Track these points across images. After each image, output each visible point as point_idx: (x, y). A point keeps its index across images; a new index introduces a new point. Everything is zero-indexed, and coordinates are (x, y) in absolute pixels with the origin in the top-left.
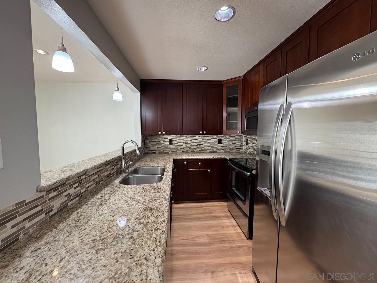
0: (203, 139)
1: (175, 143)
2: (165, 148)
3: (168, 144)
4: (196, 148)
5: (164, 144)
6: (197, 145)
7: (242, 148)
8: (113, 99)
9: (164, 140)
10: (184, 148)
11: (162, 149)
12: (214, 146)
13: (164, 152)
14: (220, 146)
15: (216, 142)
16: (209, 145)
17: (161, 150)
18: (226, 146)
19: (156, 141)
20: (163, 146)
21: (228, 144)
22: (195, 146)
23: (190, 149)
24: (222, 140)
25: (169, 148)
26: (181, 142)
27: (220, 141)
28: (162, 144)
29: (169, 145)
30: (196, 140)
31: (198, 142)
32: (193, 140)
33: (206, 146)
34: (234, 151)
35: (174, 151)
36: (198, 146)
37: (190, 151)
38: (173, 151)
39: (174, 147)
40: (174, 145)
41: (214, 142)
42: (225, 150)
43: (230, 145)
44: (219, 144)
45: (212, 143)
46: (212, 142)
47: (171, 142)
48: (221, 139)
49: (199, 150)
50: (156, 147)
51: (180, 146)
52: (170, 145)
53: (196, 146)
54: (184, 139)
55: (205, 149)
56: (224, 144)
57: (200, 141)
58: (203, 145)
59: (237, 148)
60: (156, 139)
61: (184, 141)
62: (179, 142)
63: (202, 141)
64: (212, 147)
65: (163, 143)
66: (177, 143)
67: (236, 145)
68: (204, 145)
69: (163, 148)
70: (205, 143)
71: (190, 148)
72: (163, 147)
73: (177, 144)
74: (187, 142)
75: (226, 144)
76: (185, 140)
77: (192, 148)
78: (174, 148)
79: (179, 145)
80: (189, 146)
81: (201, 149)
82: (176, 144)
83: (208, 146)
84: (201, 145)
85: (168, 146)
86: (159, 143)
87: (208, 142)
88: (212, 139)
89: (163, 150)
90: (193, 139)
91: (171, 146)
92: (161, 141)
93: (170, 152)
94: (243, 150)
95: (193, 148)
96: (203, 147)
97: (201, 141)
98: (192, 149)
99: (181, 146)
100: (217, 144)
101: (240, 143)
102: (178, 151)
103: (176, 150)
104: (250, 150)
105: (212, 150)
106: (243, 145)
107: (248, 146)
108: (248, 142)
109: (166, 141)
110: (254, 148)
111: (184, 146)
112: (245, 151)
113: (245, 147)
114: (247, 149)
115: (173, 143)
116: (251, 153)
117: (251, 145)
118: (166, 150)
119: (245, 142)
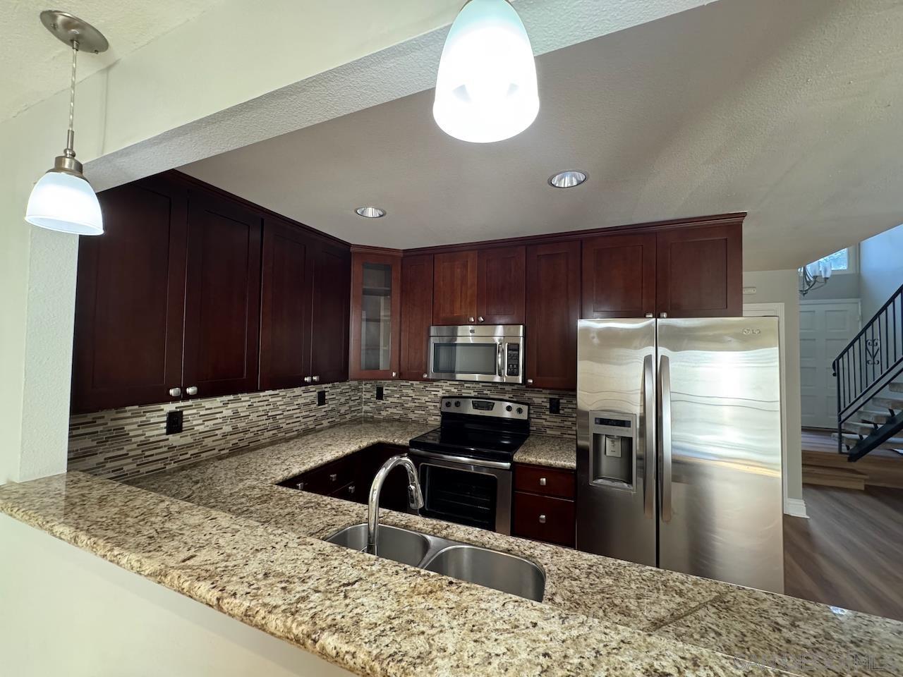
0: (284, 397)
1: (195, 423)
2: (147, 453)
3: (165, 431)
4: (262, 427)
5: (142, 438)
6: (265, 417)
7: (360, 408)
9: (144, 419)
10: (225, 435)
11: (130, 460)
12: (308, 413)
13: (142, 471)
14: (326, 407)
15: (313, 403)
16: (298, 411)
17: (125, 468)
18: (333, 410)
19: (100, 428)
20: (135, 446)
21: (336, 402)
22: (260, 423)
23: (247, 436)
24: (326, 394)
25: (166, 449)
26: (218, 416)
27: (322, 399)
28: (134, 440)
29: (165, 437)
30: (266, 403)
31: (272, 407)
32: (255, 405)
33: (291, 417)
34: (348, 417)
35: (188, 456)
36: (271, 421)
37: (246, 444)
38: (181, 458)
39: (189, 440)
40: (189, 433)
41: (308, 401)
42: (330, 420)
43: (341, 404)
44: (319, 405)
45: (305, 405)
46: (304, 401)
47: (175, 422)
48: (325, 392)
49: (271, 432)
50: (100, 458)
51: (210, 433)
52: (170, 436)
54: (225, 404)
55: (289, 426)
56: (330, 403)
57: (275, 403)
58: (281, 416)
59: (352, 409)
60: (99, 422)
61: (227, 412)
62: (206, 418)
63: (282, 403)
64: (305, 417)
65: (140, 432)
66: (200, 422)
67: (351, 403)
68: (285, 413)
69: (135, 458)
70: (288, 408)
71: (245, 431)
72: (139, 452)
73: (201, 428)
74: (236, 416)
75: (334, 402)
76: (229, 406)
77: (251, 430)
78: (190, 446)
79: (207, 429)
80: (241, 425)
81: (279, 428)
82: (196, 428)
83: (295, 416)
84: (278, 417)
85: (162, 444)
86: (120, 435)
87: (296, 403)
88: (306, 395)
89: (134, 466)
90: (257, 400)
91: (175, 439)
92: (127, 428)
93: (168, 467)
94: (362, 414)
95: (255, 429)
96: (284, 420)
97: (278, 403)
98: (252, 435)
99: (217, 432)
100: (315, 405)
101: (358, 398)
102: (203, 455)
103: (196, 451)
104: (390, 410)
105: (303, 427)
106: (364, 400)
107: (382, 401)
108: (385, 392)
109: (152, 421)
110: (405, 405)
111: (227, 429)
112: (371, 414)
113: (371, 405)
114: (379, 410)
115: (185, 424)
116: (395, 417)
117: (395, 400)
118: (151, 459)
119: (372, 394)
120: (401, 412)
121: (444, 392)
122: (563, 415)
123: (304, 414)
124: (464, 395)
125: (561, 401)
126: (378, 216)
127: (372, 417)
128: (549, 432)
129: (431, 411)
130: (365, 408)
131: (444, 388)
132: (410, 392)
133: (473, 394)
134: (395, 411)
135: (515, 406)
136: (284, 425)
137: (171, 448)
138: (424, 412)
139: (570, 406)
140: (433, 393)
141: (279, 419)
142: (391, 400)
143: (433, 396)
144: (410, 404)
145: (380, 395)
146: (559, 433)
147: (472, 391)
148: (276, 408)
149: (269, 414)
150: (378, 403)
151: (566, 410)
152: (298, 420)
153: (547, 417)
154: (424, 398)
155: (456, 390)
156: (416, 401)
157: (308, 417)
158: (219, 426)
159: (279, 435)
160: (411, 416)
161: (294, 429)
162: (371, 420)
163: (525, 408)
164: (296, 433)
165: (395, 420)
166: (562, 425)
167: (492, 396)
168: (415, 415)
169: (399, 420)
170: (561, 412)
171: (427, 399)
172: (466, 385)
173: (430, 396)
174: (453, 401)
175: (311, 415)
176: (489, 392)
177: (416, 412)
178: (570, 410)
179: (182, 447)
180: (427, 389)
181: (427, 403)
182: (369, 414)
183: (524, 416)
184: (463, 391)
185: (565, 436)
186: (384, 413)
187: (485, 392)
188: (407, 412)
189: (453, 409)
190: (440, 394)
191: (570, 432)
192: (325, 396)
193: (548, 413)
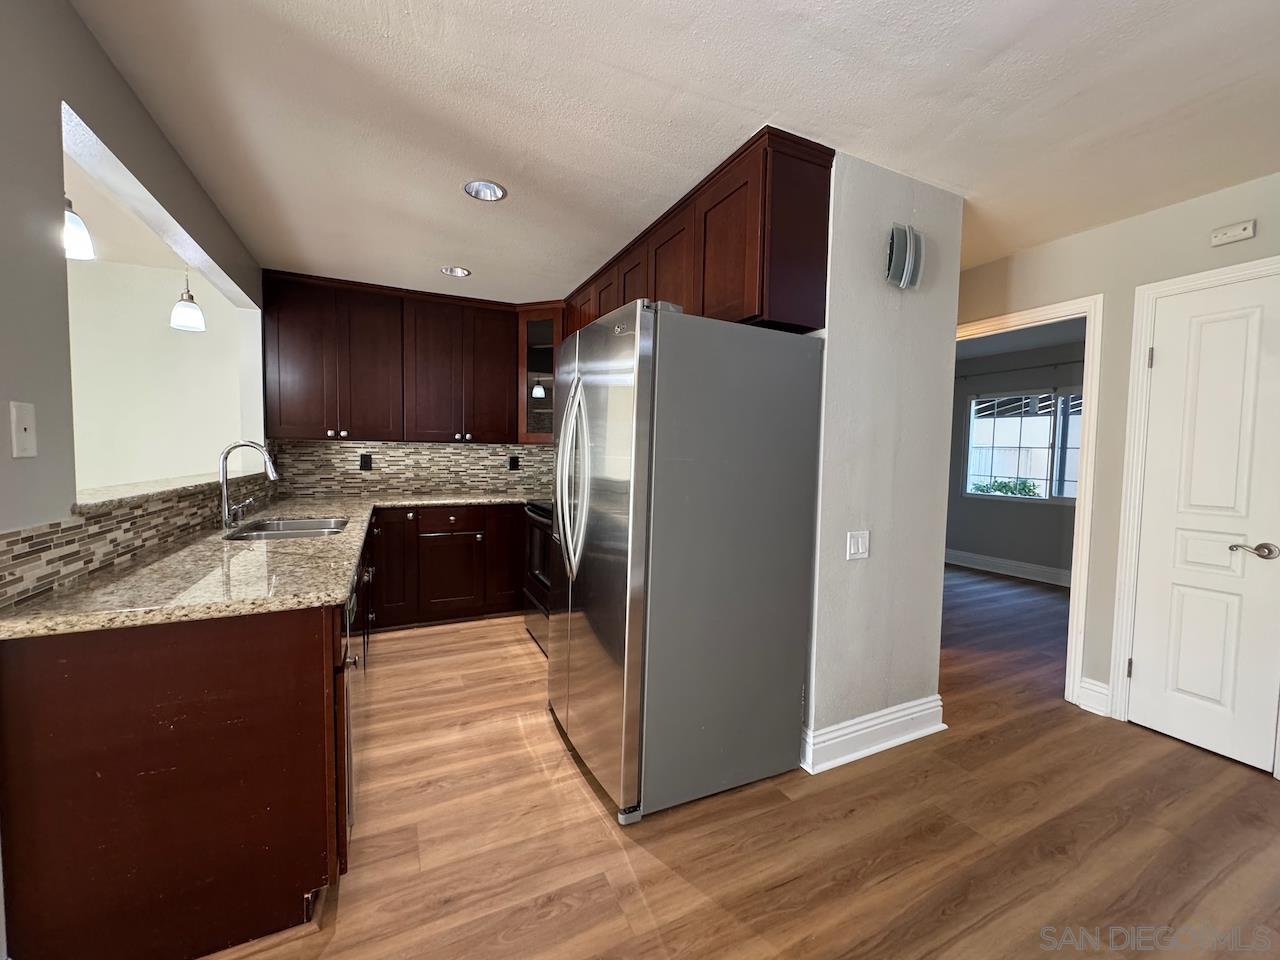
0: (467, 456)
1: (381, 465)
2: (348, 481)
3: (358, 467)
5: (343, 469)
6: (447, 471)
8: (172, 325)
9: (344, 456)
10: (408, 480)
11: (336, 483)
12: (497, 475)
13: (344, 491)
14: (517, 475)
15: (503, 466)
16: (485, 472)
17: (333, 488)
18: (530, 477)
19: (316, 458)
20: (338, 474)
21: (535, 469)
22: (442, 476)
23: (429, 484)
24: (520, 459)
25: (360, 480)
26: (400, 463)
27: (514, 463)
28: (338, 469)
29: (359, 472)
31: (453, 463)
33: (477, 476)
35: (377, 489)
36: (453, 475)
37: (428, 490)
38: (372, 489)
39: (377, 477)
40: (377, 472)
41: (497, 464)
42: (527, 487)
43: (542, 473)
44: (511, 469)
45: (493, 467)
46: (492, 463)
47: (366, 462)
48: (518, 457)
49: (454, 486)
50: (318, 477)
51: (396, 475)
52: (363, 472)
53: (446, 475)
54: (407, 455)
55: (473, 483)
56: (525, 469)
57: (456, 461)
58: (465, 473)
60: (316, 454)
61: (409, 462)
62: (390, 464)
63: (464, 461)
64: (492, 478)
65: (342, 465)
66: (386, 465)
68: (469, 471)
69: (340, 482)
70: (472, 467)
71: (428, 480)
72: (342, 479)
73: (387, 470)
74: (417, 466)
75: (532, 469)
76: (411, 457)
77: (433, 479)
78: (378, 482)
79: (392, 472)
80: (423, 474)
81: (461, 483)
82: (383, 470)
83: (481, 476)
84: (460, 473)
85: (357, 476)
86: (327, 465)
87: (481, 464)
88: (493, 457)
89: (339, 487)
90: (437, 455)
91: (366, 474)
92: (333, 461)
93: (362, 493)
95: (438, 480)
96: (468, 477)
97: (461, 461)
98: (434, 484)
99: (401, 476)
100: (506, 469)
102: (389, 490)
103: (384, 487)
105: (491, 487)
109: (350, 459)
111: (410, 475)
115: (374, 465)
118: (350, 485)
123: (491, 475)
136: (468, 482)
137: (364, 481)
141: (463, 475)
148: (460, 465)
149: (452, 469)
152: (484, 479)
157: (497, 478)
158: (402, 471)
159: (463, 489)
161: (480, 487)
175: (501, 477)
179: (372, 481)
192: (518, 461)
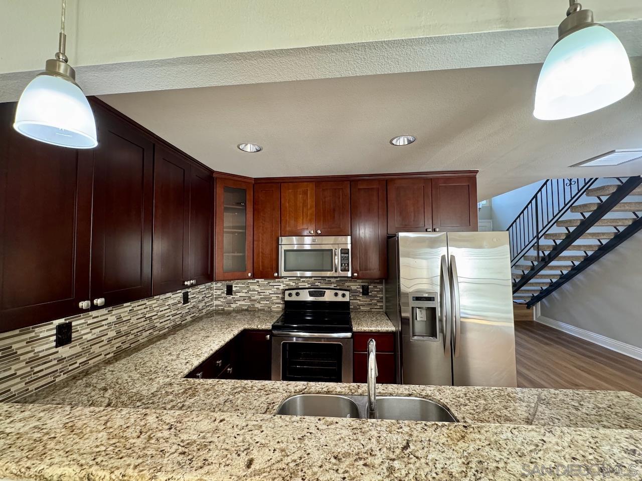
1: (83, 332)
2: (36, 370)
3: (54, 344)
4: (141, 329)
5: (32, 355)
6: (144, 319)
7: (212, 303)
9: (33, 334)
10: (110, 341)
11: (18, 380)
12: (176, 312)
13: (30, 388)
14: (189, 305)
15: (179, 302)
16: (169, 310)
17: (13, 389)
18: (194, 307)
20: (23, 364)
21: (196, 300)
22: (139, 325)
23: (129, 338)
24: (189, 294)
25: (55, 362)
26: (104, 323)
27: (186, 299)
28: (22, 358)
29: (55, 350)
30: (144, 306)
31: (148, 309)
32: (135, 309)
33: (163, 316)
34: (204, 311)
35: (77, 365)
36: (148, 322)
37: (128, 345)
38: (71, 368)
39: (78, 349)
40: (78, 343)
41: (176, 301)
42: (192, 315)
43: (200, 301)
44: (184, 304)
45: (174, 304)
46: (173, 302)
47: (64, 334)
48: (188, 292)
49: (148, 332)
51: (97, 340)
52: (60, 349)
53: (142, 324)
55: (162, 324)
56: (192, 301)
58: (156, 317)
59: (207, 305)
61: (112, 319)
62: (93, 326)
63: (156, 305)
64: (173, 315)
65: (29, 349)
66: (88, 330)
67: (206, 300)
68: (159, 314)
69: (23, 376)
70: (161, 309)
71: (127, 334)
72: (28, 369)
73: (89, 337)
74: (119, 319)
75: (194, 300)
76: (113, 313)
77: (132, 332)
78: (78, 355)
79: (95, 336)
80: (124, 329)
81: (154, 327)
82: (84, 337)
83: (166, 315)
84: (153, 318)
85: (51, 357)
86: (7, 355)
87: (167, 304)
88: (174, 296)
89: (23, 385)
91: (65, 351)
92: (14, 347)
93: (57, 380)
94: (214, 307)
95: (135, 331)
96: (158, 320)
97: (154, 306)
98: (133, 336)
99: (103, 338)
100: (181, 304)
101: (210, 295)
102: (90, 362)
103: (84, 359)
104: (239, 303)
105: (173, 323)
106: (215, 296)
107: (232, 296)
108: (234, 289)
109: (42, 335)
110: (252, 298)
111: (112, 334)
112: (222, 307)
113: (222, 300)
114: (229, 303)
115: (74, 335)
116: (243, 308)
117: (244, 295)
118: (40, 374)
119: (222, 291)
120: (249, 304)
121: (285, 285)
122: (371, 296)
123: (173, 312)
124: (300, 287)
125: (369, 287)
126: (255, 150)
127: (223, 310)
128: (362, 308)
129: (274, 301)
130: (216, 303)
131: (285, 283)
132: (256, 288)
133: (307, 286)
134: (243, 303)
135: (340, 293)
136: (158, 325)
137: (61, 360)
138: (268, 302)
139: (376, 290)
140: (275, 287)
141: (155, 319)
142: (239, 294)
143: (276, 290)
144: (257, 297)
145: (230, 291)
146: (369, 308)
147: (306, 284)
148: (152, 310)
149: (147, 316)
150: (228, 298)
151: (373, 292)
152: (168, 318)
153: (361, 298)
154: (268, 291)
155: (294, 284)
156: (261, 294)
157: (176, 314)
158: (105, 332)
159: (155, 333)
160: (258, 306)
161: (166, 326)
162: (222, 312)
163: (347, 293)
164: (167, 330)
165: (243, 310)
166: (371, 303)
167: (321, 287)
168: (261, 305)
169: (247, 310)
170: (370, 294)
171: (271, 292)
172: (302, 280)
173: (273, 290)
174: (294, 292)
175: (178, 313)
176: (319, 284)
177: (261, 302)
178: (376, 292)
179: (71, 357)
180: (271, 284)
181: (271, 295)
182: (219, 307)
183: (347, 299)
184: (300, 284)
185: (372, 310)
186: (233, 306)
187: (316, 284)
188: (253, 303)
189: (294, 298)
190: (282, 287)
191: (376, 307)
192: (188, 295)
193: (361, 295)
